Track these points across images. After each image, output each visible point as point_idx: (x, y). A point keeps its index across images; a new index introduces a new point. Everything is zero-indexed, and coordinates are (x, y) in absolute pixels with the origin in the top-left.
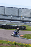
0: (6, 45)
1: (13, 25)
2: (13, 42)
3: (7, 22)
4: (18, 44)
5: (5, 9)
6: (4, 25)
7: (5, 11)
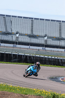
0: (33, 97)
1: (49, 57)
2: (49, 93)
3: (36, 49)
4: (60, 96)
5: (32, 24)
6: (30, 57)
7: (32, 26)
